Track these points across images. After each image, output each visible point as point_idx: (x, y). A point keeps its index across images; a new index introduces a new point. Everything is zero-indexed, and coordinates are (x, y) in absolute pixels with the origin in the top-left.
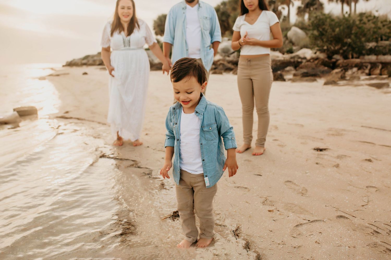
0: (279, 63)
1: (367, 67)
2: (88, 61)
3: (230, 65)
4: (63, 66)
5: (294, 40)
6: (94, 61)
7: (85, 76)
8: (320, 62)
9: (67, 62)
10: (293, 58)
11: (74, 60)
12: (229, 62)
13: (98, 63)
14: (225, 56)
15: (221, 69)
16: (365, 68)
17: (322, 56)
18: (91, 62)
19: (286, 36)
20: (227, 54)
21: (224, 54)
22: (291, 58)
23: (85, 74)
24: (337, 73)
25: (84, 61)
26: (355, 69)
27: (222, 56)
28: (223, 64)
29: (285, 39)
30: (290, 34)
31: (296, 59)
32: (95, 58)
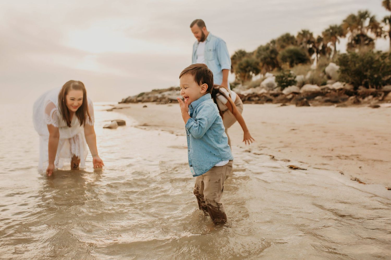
0: (309, 94)
1: (381, 95)
2: (143, 98)
3: (272, 97)
4: (119, 103)
5: (331, 74)
6: (149, 98)
7: (145, 108)
8: (344, 92)
9: (123, 100)
10: (324, 89)
11: (129, 97)
12: (271, 95)
13: (152, 100)
14: (269, 90)
15: (263, 101)
16: (379, 95)
17: (348, 87)
18: (145, 99)
19: (324, 72)
20: (271, 89)
21: (268, 89)
22: (322, 89)
23: (145, 106)
24: (352, 99)
25: (140, 98)
26: (370, 97)
27: (266, 89)
28: (265, 97)
29: (323, 74)
30: (328, 69)
31: (326, 90)
32: (150, 95)
